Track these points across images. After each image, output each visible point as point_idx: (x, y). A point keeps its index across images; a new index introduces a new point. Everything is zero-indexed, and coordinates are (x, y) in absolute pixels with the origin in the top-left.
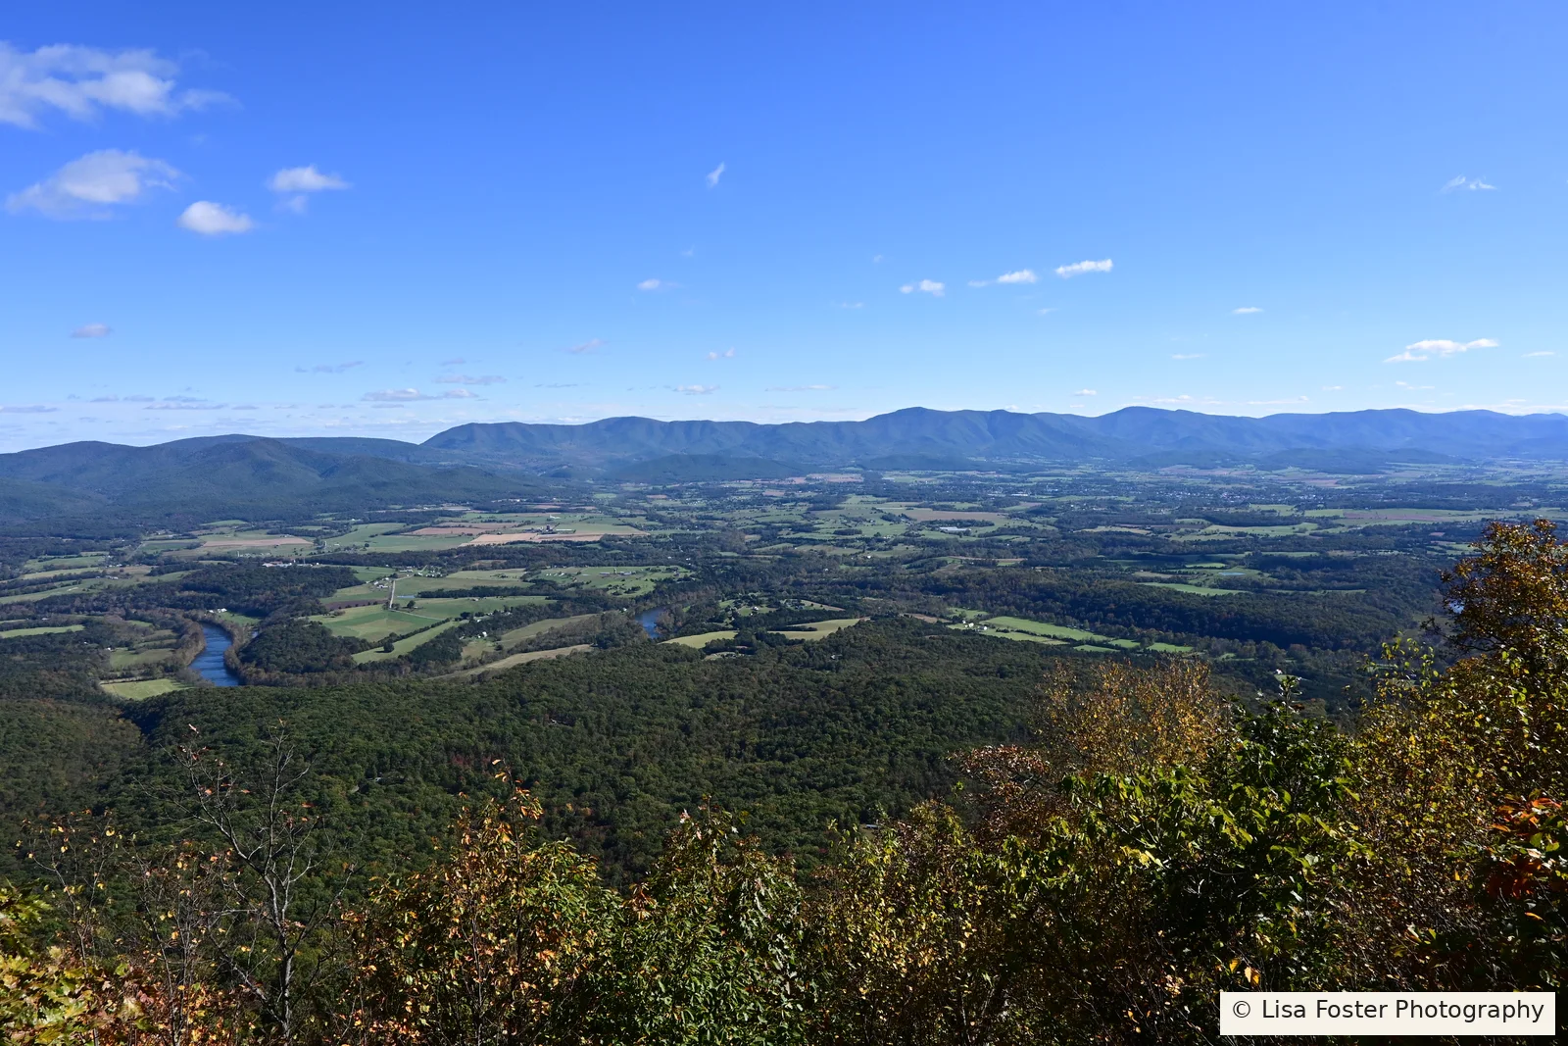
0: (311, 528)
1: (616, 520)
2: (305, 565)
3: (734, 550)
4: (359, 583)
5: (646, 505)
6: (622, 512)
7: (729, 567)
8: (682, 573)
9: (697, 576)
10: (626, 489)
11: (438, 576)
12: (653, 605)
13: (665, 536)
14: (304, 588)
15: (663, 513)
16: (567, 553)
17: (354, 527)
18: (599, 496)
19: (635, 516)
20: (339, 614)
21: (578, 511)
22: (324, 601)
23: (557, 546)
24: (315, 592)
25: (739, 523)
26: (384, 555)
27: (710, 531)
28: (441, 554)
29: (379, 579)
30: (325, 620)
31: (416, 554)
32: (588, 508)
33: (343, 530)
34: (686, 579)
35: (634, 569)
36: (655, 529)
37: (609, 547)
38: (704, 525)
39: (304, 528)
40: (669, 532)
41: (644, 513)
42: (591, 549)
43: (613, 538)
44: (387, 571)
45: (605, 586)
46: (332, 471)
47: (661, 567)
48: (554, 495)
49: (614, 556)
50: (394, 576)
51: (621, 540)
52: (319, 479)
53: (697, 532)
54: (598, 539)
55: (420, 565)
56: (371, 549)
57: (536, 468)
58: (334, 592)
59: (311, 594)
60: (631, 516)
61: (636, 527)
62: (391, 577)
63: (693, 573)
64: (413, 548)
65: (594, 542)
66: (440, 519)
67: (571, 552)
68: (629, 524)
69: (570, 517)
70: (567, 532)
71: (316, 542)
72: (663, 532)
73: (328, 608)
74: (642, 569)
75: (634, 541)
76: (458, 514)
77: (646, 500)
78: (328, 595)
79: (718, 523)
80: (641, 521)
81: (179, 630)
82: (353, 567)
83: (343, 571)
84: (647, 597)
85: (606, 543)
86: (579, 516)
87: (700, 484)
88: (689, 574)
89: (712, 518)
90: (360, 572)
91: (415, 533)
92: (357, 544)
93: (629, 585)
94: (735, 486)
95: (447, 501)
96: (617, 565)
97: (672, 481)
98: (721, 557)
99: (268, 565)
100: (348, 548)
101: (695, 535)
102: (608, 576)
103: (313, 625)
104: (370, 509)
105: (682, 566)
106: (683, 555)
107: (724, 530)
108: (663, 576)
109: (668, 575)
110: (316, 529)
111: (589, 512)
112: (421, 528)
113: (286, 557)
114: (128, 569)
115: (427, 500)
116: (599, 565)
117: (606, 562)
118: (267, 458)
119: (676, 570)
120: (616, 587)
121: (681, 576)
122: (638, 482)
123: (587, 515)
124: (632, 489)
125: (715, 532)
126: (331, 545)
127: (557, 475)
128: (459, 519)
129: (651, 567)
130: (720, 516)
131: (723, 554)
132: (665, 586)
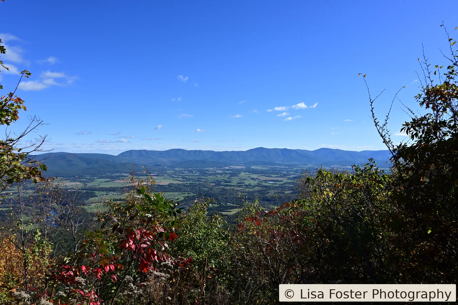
0: (83, 180)
1: (173, 179)
2: (80, 191)
3: (207, 188)
4: (96, 196)
5: (182, 174)
6: (175, 176)
7: (206, 193)
9: (197, 196)
10: (176, 170)
11: (120, 194)
12: (183, 204)
13: (187, 184)
14: (80, 197)
15: (187, 177)
16: (158, 188)
17: (96, 180)
18: (168, 171)
20: (90, 205)
21: (162, 176)
22: (86, 201)
23: (155, 186)
24: (83, 199)
25: (209, 180)
26: (104, 188)
28: (121, 188)
29: (102, 195)
30: (86, 207)
31: (114, 188)
32: (165, 175)
33: (92, 180)
34: (193, 196)
35: (178, 193)
36: (185, 181)
37: (171, 187)
38: (199, 180)
39: (81, 180)
40: (188, 182)
41: (181, 177)
42: (165, 187)
43: (172, 184)
44: (105, 193)
45: (169, 198)
46: (90, 163)
47: (186, 193)
48: (155, 171)
49: (172, 189)
50: (107, 194)
51: (174, 184)
52: (86, 165)
53: (197, 183)
54: (167, 184)
55: (115, 191)
56: (100, 186)
57: (150, 163)
58: (89, 199)
59: (82, 199)
60: (178, 177)
61: (179, 181)
63: (195, 194)
64: (113, 186)
65: (166, 185)
66: (121, 178)
67: (160, 188)
68: (177, 180)
69: (159, 177)
70: (159, 182)
71: (84, 184)
72: (187, 182)
73: (87, 204)
74: (181, 193)
75: (179, 185)
76: (128, 176)
77: (183, 173)
78: (87, 199)
79: (203, 180)
80: (180, 179)
81: (42, 210)
82: (95, 191)
83: (92, 192)
84: (182, 201)
85: (170, 185)
86: (162, 177)
87: (198, 168)
88: (194, 195)
89: (201, 178)
90: (97, 193)
91: (114, 182)
92: (96, 185)
93: (176, 198)
94: (208, 169)
95: (123, 173)
96: (173, 192)
97: (189, 167)
98: (204, 190)
99: (69, 190)
100: (94, 186)
101: (196, 183)
102: (170, 195)
103: (82, 209)
104: (101, 174)
105: (192, 192)
106: (192, 189)
107: (205, 182)
108: (186, 195)
109: (188, 195)
110: (84, 180)
111: (165, 176)
112: (115, 180)
113: (74, 188)
114: (28, 191)
115: (117, 172)
116: (168, 192)
117: (170, 191)
118: (71, 159)
119: (190, 193)
120: (172, 198)
121: (192, 195)
122: (180, 168)
123: (164, 177)
124: (178, 170)
125: (202, 182)
126: (90, 185)
127: (156, 165)
128: (127, 178)
129: (183, 193)
130: (204, 178)
131: (204, 189)
132: (187, 198)
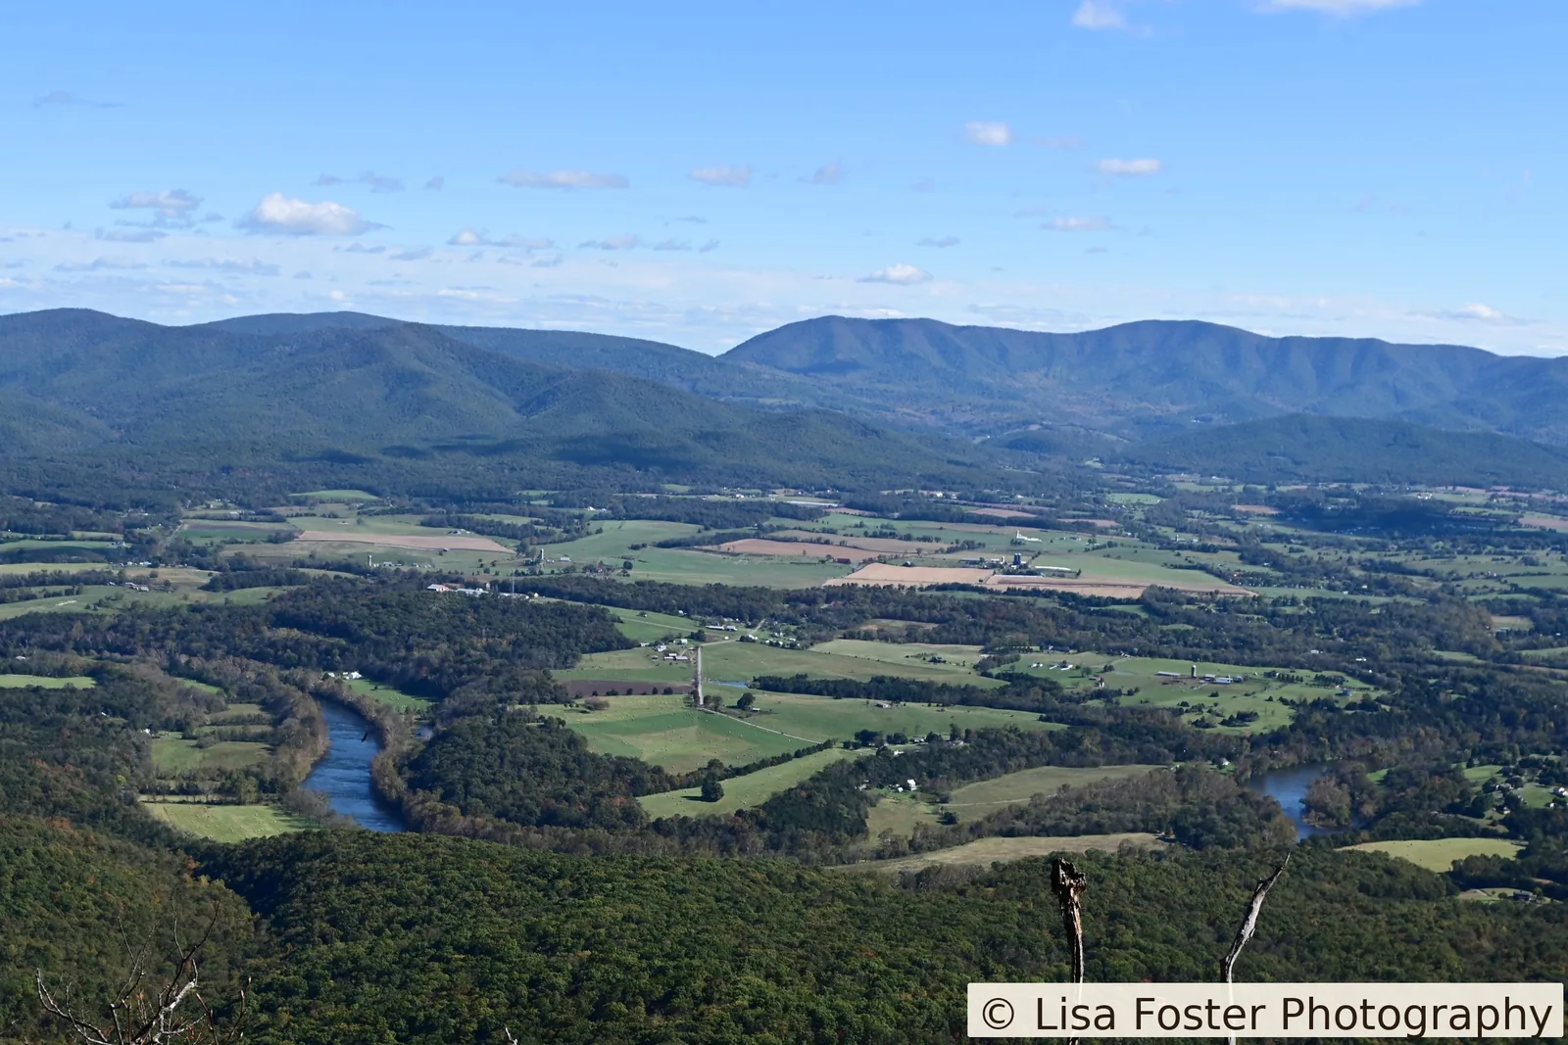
0: (507, 520)
1: (1170, 556)
2: (515, 596)
3: (1468, 649)
4: (627, 645)
5: (1235, 528)
6: (1181, 538)
7: (1473, 689)
8: (1356, 691)
9: (1393, 703)
10: (1180, 486)
11: (793, 646)
12: (1290, 758)
13: (1294, 602)
14: (515, 644)
15: (1278, 547)
16: (1071, 621)
17: (594, 525)
18: (1118, 498)
19: (1213, 550)
20: (597, 707)
21: (1079, 527)
22: (560, 676)
23: (1042, 602)
24: (539, 654)
25: (1471, 585)
26: (673, 589)
27: (1399, 598)
28: (792, 598)
29: (667, 640)
30: (573, 719)
31: (740, 594)
32: (1100, 523)
33: (574, 530)
34: (1366, 705)
35: (1240, 671)
36: (1268, 583)
37: (1165, 617)
38: (1383, 585)
39: (496, 518)
40: (1302, 593)
41: (1231, 544)
42: (1124, 615)
43: (1171, 596)
44: (682, 625)
45: (1173, 703)
46: (541, 402)
47: (1300, 673)
48: (1019, 489)
49: (1181, 636)
50: (697, 637)
51: (1190, 601)
52: (517, 418)
53: (1373, 599)
54: (1136, 594)
55: (750, 617)
56: (637, 574)
57: (967, 426)
58: (576, 658)
59: (529, 657)
60: (1205, 549)
61: (1220, 575)
62: (692, 637)
63: (1382, 693)
64: (728, 580)
65: (1129, 602)
66: (775, 521)
67: (1081, 619)
68: (1202, 568)
69: (1061, 539)
70: (1062, 574)
71: (521, 549)
72: (1286, 592)
73: (571, 695)
74: (1258, 672)
75: (1224, 605)
76: (812, 514)
77: (1232, 516)
78: (565, 663)
79: (1417, 582)
80: (1228, 561)
81: (277, 708)
82: (612, 610)
83: (592, 615)
84: (1277, 738)
85: (1157, 605)
86: (1082, 540)
87: (1357, 487)
88: (1374, 695)
89: (1398, 569)
90: (628, 621)
91: (725, 546)
92: (607, 561)
93: (1231, 706)
94: (1448, 498)
95: (785, 485)
96: (1194, 658)
97: (1287, 476)
98: (1440, 662)
99: (440, 588)
100: (591, 568)
101: (1365, 604)
102: (1176, 680)
103: (547, 724)
104: (624, 488)
105: (1352, 674)
106: (1343, 650)
107: (1434, 599)
108: (1313, 694)
109: (1322, 693)
110: (521, 521)
111: (1104, 531)
112: (736, 537)
113: (467, 577)
114: (164, 573)
115: (742, 477)
116: (1152, 654)
117: (1165, 649)
118: (416, 365)
119: (1340, 681)
120: (1199, 708)
121: (1355, 696)
122: (1205, 473)
123: (1101, 540)
124: (1194, 488)
125: (1414, 602)
126: (556, 558)
127: (1016, 445)
128: (818, 526)
129: (1279, 671)
130: (1421, 566)
131: (1447, 655)
132: (1318, 717)
